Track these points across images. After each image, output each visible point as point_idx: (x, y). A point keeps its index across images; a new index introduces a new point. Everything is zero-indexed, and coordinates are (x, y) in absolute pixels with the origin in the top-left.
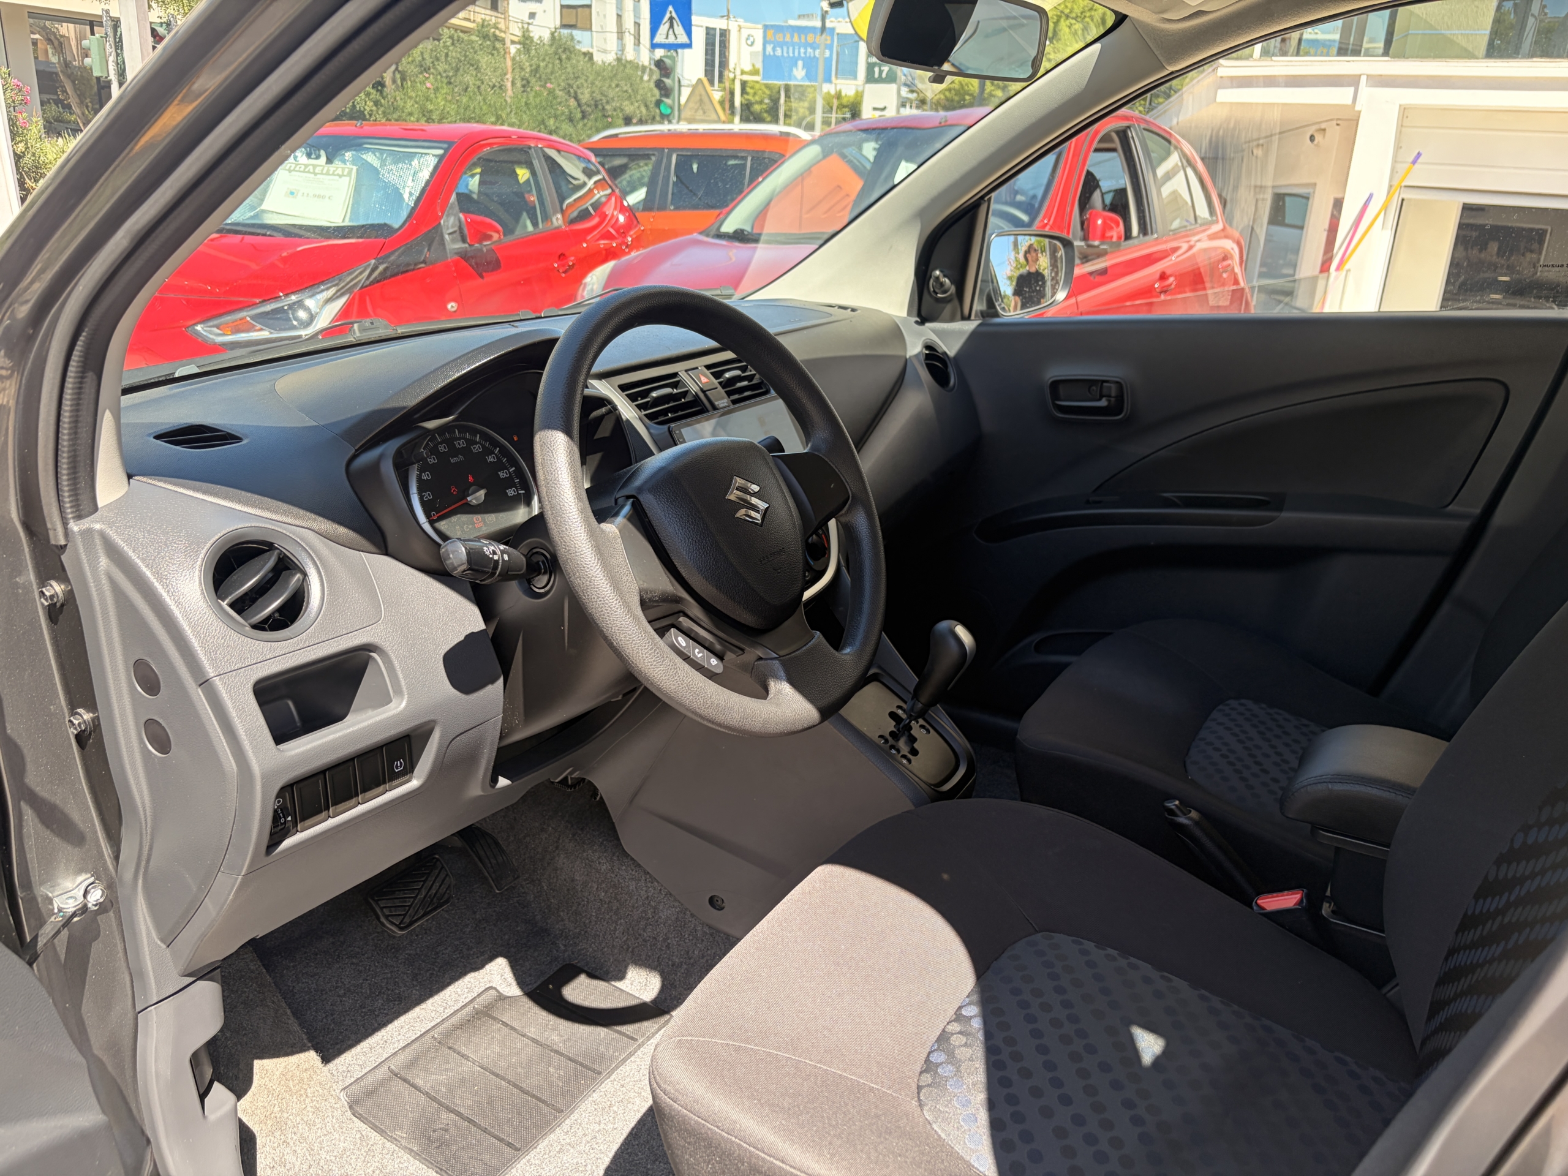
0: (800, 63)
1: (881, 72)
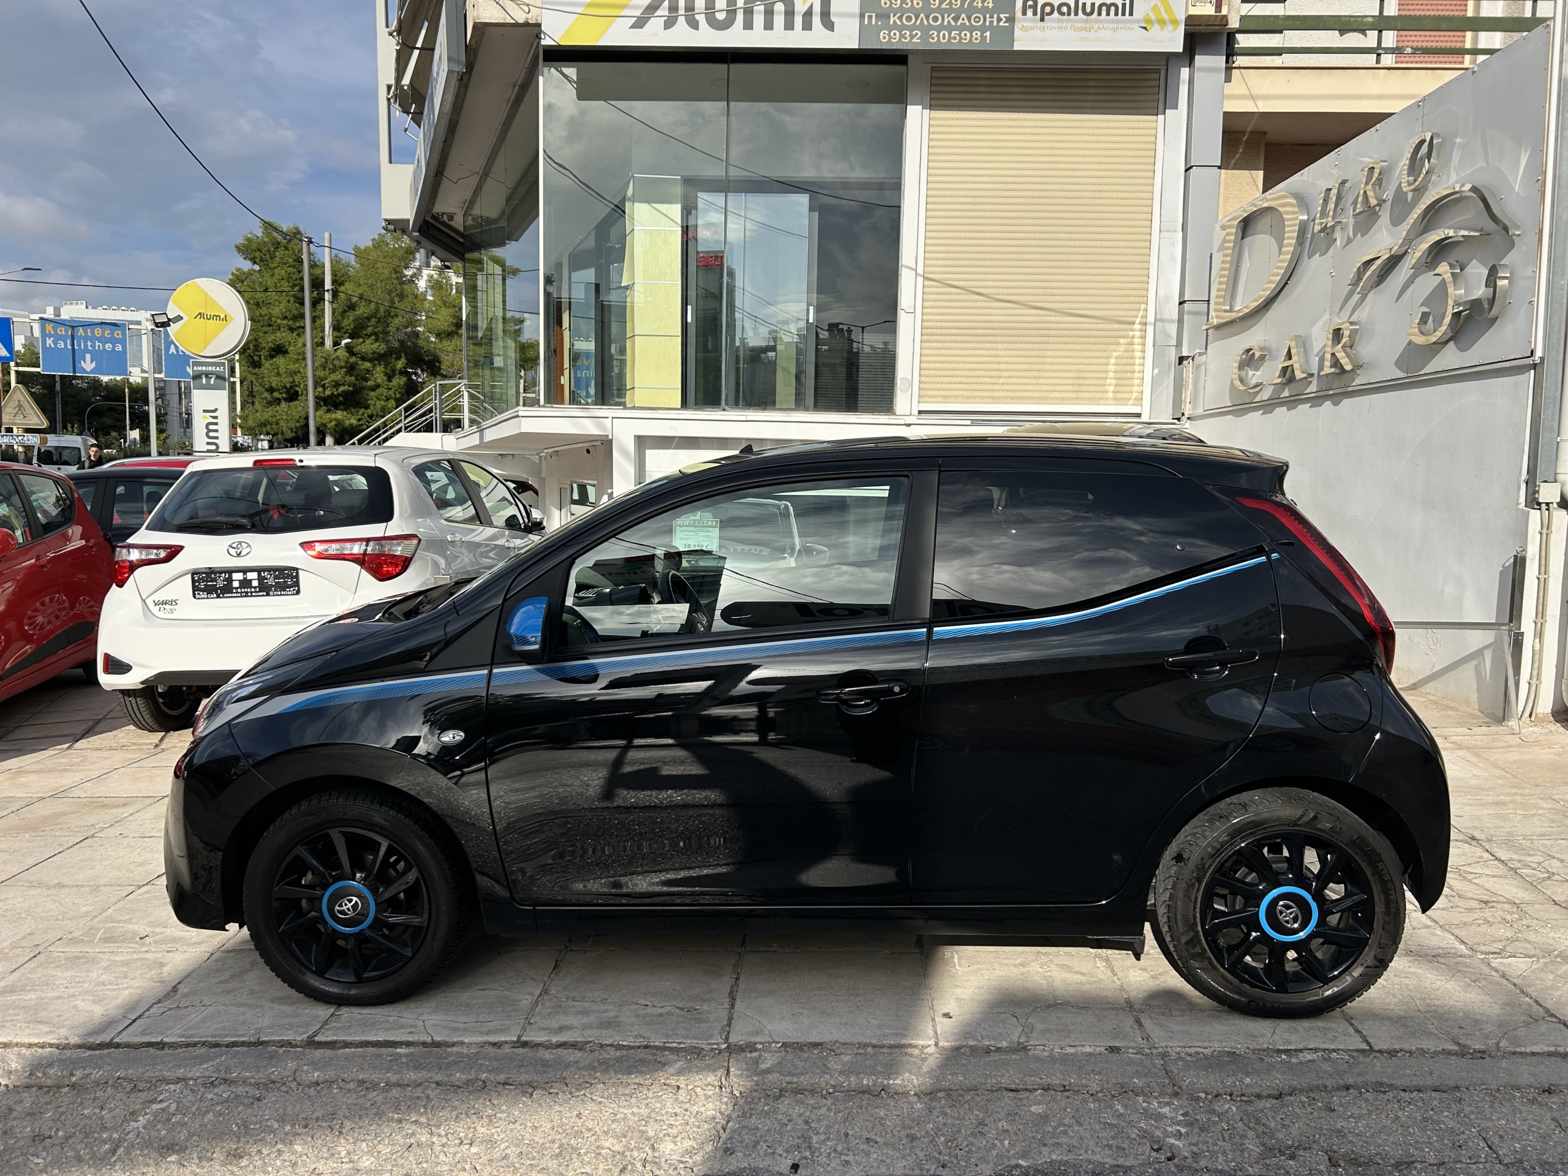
0: (88, 356)
1: (209, 379)
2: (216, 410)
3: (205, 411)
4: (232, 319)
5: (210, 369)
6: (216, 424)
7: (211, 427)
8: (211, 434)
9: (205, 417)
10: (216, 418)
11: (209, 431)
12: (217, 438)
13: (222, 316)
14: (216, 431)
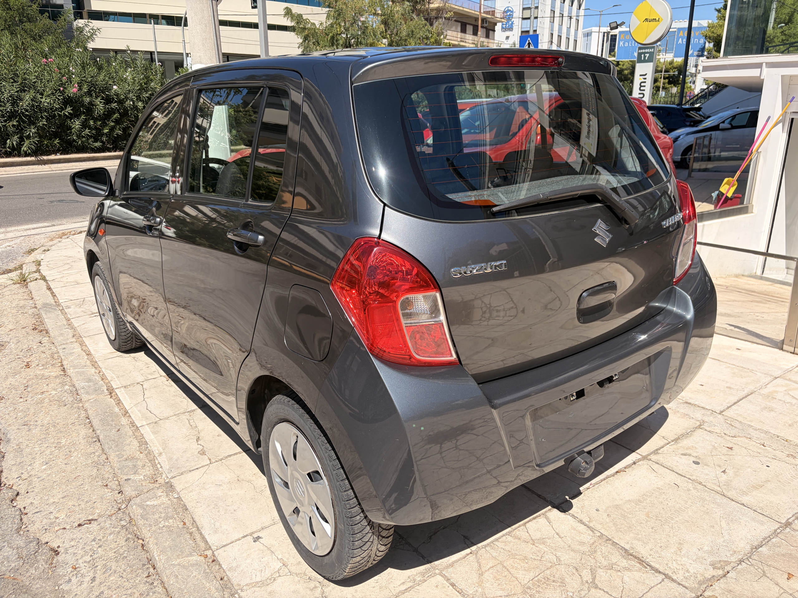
1: (645, 57)
2: (646, 74)
3: (641, 75)
4: (662, 20)
5: (647, 51)
6: (645, 82)
7: (642, 84)
8: (642, 88)
9: (640, 79)
10: (645, 79)
11: (641, 86)
12: (644, 90)
13: (657, 19)
14: (644, 86)
